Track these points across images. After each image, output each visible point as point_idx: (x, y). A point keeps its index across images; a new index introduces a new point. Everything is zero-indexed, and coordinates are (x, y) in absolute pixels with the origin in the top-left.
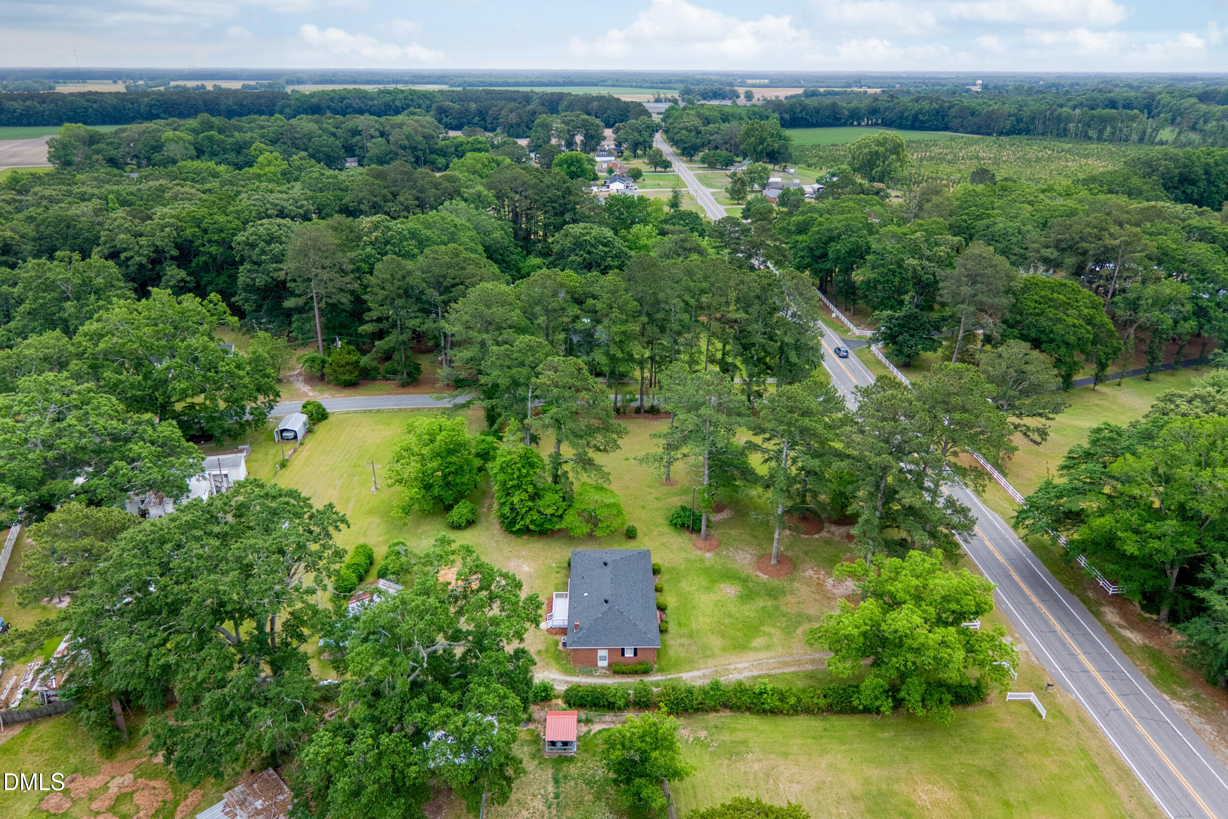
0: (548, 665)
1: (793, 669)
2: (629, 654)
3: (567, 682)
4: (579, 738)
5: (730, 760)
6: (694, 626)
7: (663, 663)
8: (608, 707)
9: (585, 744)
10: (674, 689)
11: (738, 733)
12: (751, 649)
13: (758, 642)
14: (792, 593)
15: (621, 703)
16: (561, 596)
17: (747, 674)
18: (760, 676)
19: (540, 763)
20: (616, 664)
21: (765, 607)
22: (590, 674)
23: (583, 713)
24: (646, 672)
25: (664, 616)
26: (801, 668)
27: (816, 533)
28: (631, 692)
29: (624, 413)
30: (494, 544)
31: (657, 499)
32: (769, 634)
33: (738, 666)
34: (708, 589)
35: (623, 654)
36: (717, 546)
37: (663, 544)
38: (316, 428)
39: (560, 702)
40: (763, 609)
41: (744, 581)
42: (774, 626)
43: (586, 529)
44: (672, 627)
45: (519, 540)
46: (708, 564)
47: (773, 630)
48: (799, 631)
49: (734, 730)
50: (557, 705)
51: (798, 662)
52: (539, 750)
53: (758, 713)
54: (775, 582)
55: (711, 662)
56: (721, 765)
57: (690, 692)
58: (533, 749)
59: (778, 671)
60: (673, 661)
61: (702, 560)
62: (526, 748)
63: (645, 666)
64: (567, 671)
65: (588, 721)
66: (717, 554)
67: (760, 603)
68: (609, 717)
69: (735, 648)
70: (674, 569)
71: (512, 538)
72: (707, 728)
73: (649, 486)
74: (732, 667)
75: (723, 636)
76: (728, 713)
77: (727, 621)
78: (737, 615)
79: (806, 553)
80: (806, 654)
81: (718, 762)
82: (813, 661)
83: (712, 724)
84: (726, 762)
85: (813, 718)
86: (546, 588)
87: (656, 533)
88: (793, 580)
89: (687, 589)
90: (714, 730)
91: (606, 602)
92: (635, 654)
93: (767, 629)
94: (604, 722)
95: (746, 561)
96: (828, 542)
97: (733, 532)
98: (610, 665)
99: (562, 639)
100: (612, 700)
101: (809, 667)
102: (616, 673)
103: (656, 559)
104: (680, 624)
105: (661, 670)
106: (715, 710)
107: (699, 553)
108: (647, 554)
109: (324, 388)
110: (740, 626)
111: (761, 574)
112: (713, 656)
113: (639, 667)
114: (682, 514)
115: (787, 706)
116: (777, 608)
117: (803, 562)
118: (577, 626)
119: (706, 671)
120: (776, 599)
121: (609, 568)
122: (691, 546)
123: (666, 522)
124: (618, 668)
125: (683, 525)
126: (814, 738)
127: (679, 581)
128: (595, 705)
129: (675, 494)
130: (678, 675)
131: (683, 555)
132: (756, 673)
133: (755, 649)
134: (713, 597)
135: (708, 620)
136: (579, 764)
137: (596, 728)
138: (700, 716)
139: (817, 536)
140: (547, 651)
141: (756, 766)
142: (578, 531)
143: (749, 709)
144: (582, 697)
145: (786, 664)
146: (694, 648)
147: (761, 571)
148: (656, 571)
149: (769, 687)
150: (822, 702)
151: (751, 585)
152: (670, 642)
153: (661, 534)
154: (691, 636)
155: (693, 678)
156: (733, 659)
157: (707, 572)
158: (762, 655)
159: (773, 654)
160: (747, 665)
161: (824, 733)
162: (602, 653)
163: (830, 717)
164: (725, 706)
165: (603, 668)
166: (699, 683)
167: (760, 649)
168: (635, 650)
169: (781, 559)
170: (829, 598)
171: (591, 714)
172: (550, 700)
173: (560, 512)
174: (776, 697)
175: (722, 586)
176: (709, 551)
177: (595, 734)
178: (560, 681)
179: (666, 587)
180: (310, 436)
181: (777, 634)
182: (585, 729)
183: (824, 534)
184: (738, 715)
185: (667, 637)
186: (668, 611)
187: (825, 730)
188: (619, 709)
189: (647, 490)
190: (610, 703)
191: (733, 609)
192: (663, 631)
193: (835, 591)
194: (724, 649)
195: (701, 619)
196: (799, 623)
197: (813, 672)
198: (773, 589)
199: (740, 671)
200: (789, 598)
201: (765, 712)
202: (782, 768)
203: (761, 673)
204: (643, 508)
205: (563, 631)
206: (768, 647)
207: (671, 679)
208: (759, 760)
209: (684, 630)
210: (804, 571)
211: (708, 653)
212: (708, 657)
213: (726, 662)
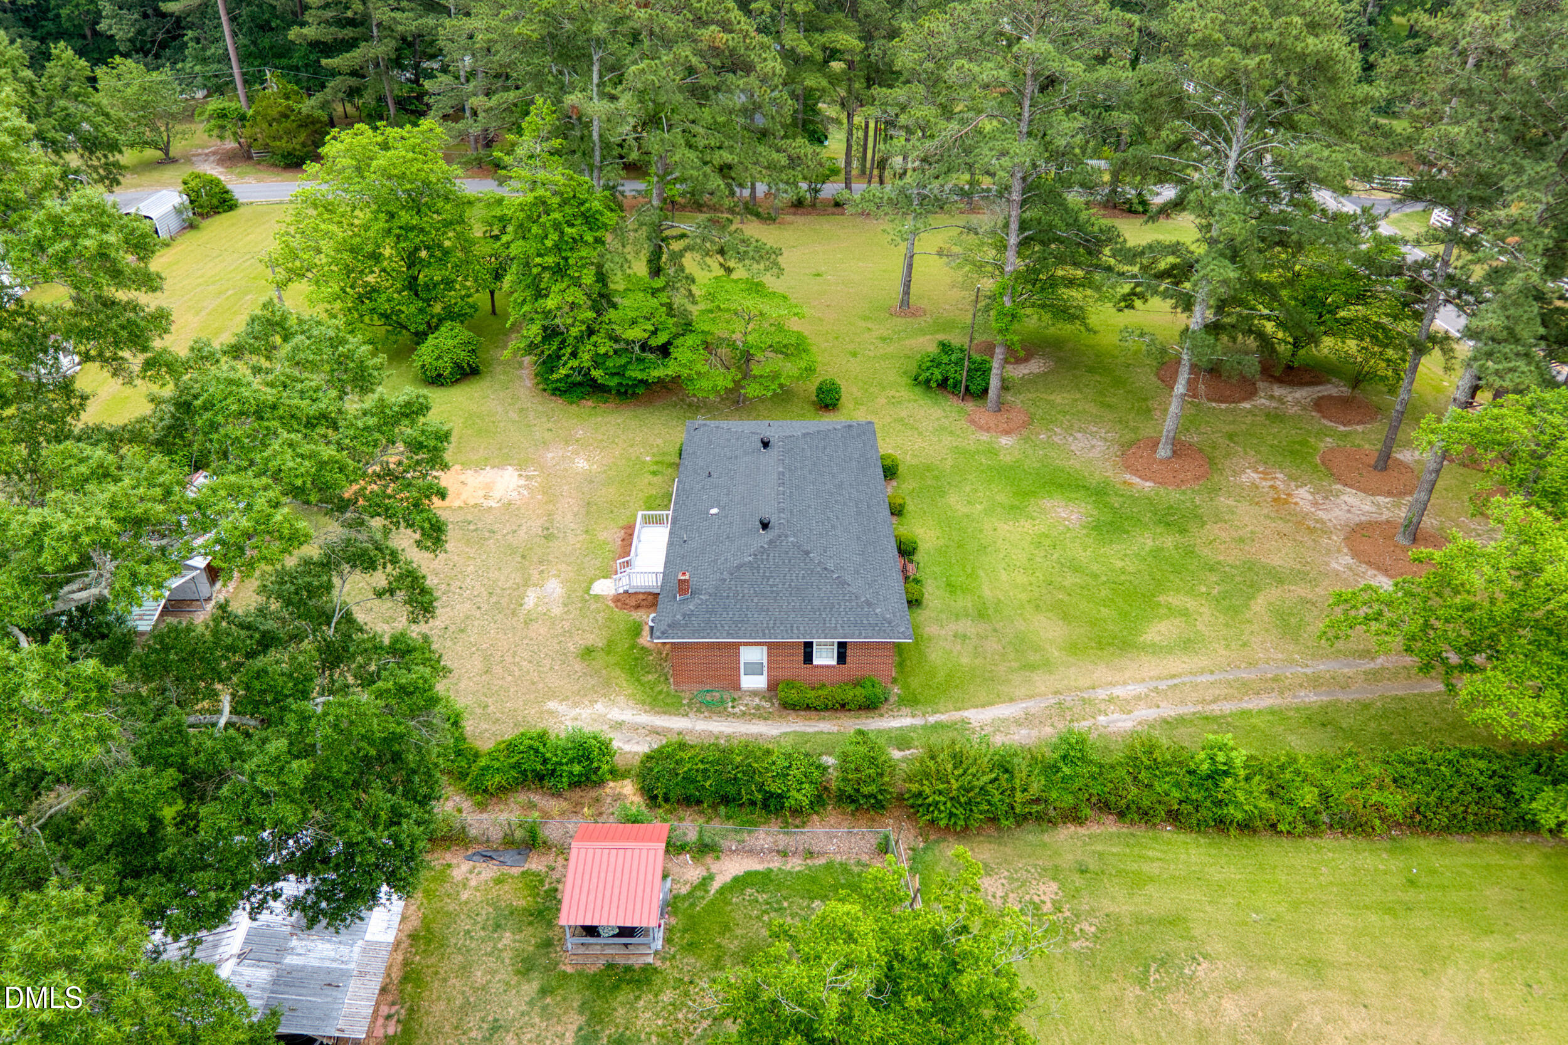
0: (607, 684)
1: (1268, 701)
2: (825, 657)
3: (655, 732)
4: (670, 906)
5: (1143, 982)
6: (987, 592)
7: (915, 682)
8: (765, 806)
9: (692, 924)
10: (958, 759)
11: (1150, 889)
12: (1143, 648)
13: (1157, 631)
14: (1218, 518)
15: (801, 796)
16: (658, 521)
17: (1146, 713)
18: (1181, 720)
19: (544, 992)
20: (790, 684)
21: (1160, 550)
22: (715, 709)
23: (690, 827)
24: (870, 706)
25: (910, 567)
26: (1288, 700)
27: (1244, 399)
28: (829, 760)
29: (813, 205)
30: (514, 416)
31: (883, 339)
32: (1185, 613)
33: (1119, 691)
34: (1014, 511)
35: (808, 658)
36: (1025, 425)
37: (901, 420)
38: (205, 223)
39: (628, 788)
40: (1156, 553)
41: (1099, 493)
42: (1191, 592)
43: (723, 380)
44: (932, 593)
45: (574, 408)
46: (1008, 459)
47: (1191, 604)
48: (1259, 604)
49: (1138, 881)
50: (618, 797)
51: (1275, 684)
52: (548, 944)
53: (1200, 827)
54: (1172, 496)
55: (1041, 682)
56: (1118, 1001)
57: (1005, 767)
58: (527, 939)
59: (1228, 707)
60: (941, 676)
61: (992, 452)
62: (507, 938)
63: (868, 691)
64: (658, 703)
65: (705, 849)
66: (1026, 440)
67: (1146, 540)
68: (767, 835)
69: (1101, 647)
70: (928, 469)
71: (557, 405)
72: (1055, 874)
73: (866, 318)
74: (1102, 694)
75: (1066, 617)
76: (1110, 827)
77: (1070, 580)
78: (1095, 567)
79: (1231, 437)
80: (1292, 662)
81: (1108, 990)
82: (1315, 682)
83: (1067, 859)
84: (1133, 992)
85: (1363, 843)
86: (624, 505)
87: (882, 400)
88: (1215, 491)
89: (962, 509)
90: (1078, 880)
91: (765, 526)
92: (842, 658)
93: (1176, 600)
94: (752, 852)
95: (1095, 453)
96: (1275, 417)
97: (1058, 398)
98: (773, 686)
99: (649, 618)
100: (775, 787)
101: (1311, 698)
102: (790, 707)
103: (887, 446)
104: (951, 588)
105: (911, 701)
106: (1073, 816)
107: (985, 437)
108: (867, 430)
109: (248, 169)
110: (1105, 593)
111: (1136, 480)
112: (1047, 665)
113: (850, 694)
114: (945, 359)
115: (1290, 812)
116: (1189, 552)
117: (1228, 455)
118: (683, 586)
119: (1033, 706)
120: (1183, 531)
121: (773, 453)
122: (963, 423)
123: (905, 380)
124: (793, 696)
125: (943, 384)
126: (1390, 911)
127: (943, 494)
128: (726, 800)
129: (922, 332)
130: (956, 715)
131: (948, 441)
132: (1169, 710)
133: (1155, 650)
134: (1027, 528)
135: (1021, 579)
136: (667, 996)
137: (729, 869)
138: (1030, 836)
139: (1247, 405)
140: (609, 649)
141: (1231, 1009)
142: (704, 384)
143: (1174, 817)
144: (688, 779)
145: (1245, 688)
146: (992, 645)
147: (1136, 472)
148: (890, 472)
149: (1239, 757)
150: (1396, 801)
151: (1116, 501)
152: (930, 629)
153: (893, 402)
154: (981, 614)
155: (1000, 725)
156: (1101, 673)
157: (1008, 474)
158: (1178, 664)
159: (1203, 661)
160: (1140, 689)
161: (1410, 895)
162: (752, 655)
163: (1412, 841)
164: (1104, 806)
165: (754, 693)
166: (1021, 737)
167: (1169, 650)
168: (842, 646)
169: (1180, 450)
170: (1311, 531)
171: (717, 827)
172: (601, 783)
173: (662, 338)
174: (1259, 785)
175: (1047, 503)
176: (1007, 433)
177: (722, 891)
178: (635, 728)
179: (910, 507)
180: (190, 235)
181: (1205, 615)
182: (691, 872)
183: (1261, 401)
184: (1140, 831)
185: (922, 616)
186: (918, 557)
187: (1412, 883)
188: (797, 811)
189: (863, 324)
190: (769, 796)
191: (1083, 556)
192: (914, 603)
193: (1321, 514)
194: (1073, 648)
195: (1004, 576)
196: (1254, 588)
197: (1324, 709)
198: (1170, 510)
199: (1125, 706)
200: (1213, 530)
201: (1221, 825)
202: (1315, 1016)
203: (1182, 710)
204: (854, 355)
205: (650, 600)
206: (1187, 645)
207: (937, 727)
208: (1235, 987)
209: (963, 602)
210: (1235, 474)
211: (1033, 657)
212: (1032, 667)
213: (1083, 682)
